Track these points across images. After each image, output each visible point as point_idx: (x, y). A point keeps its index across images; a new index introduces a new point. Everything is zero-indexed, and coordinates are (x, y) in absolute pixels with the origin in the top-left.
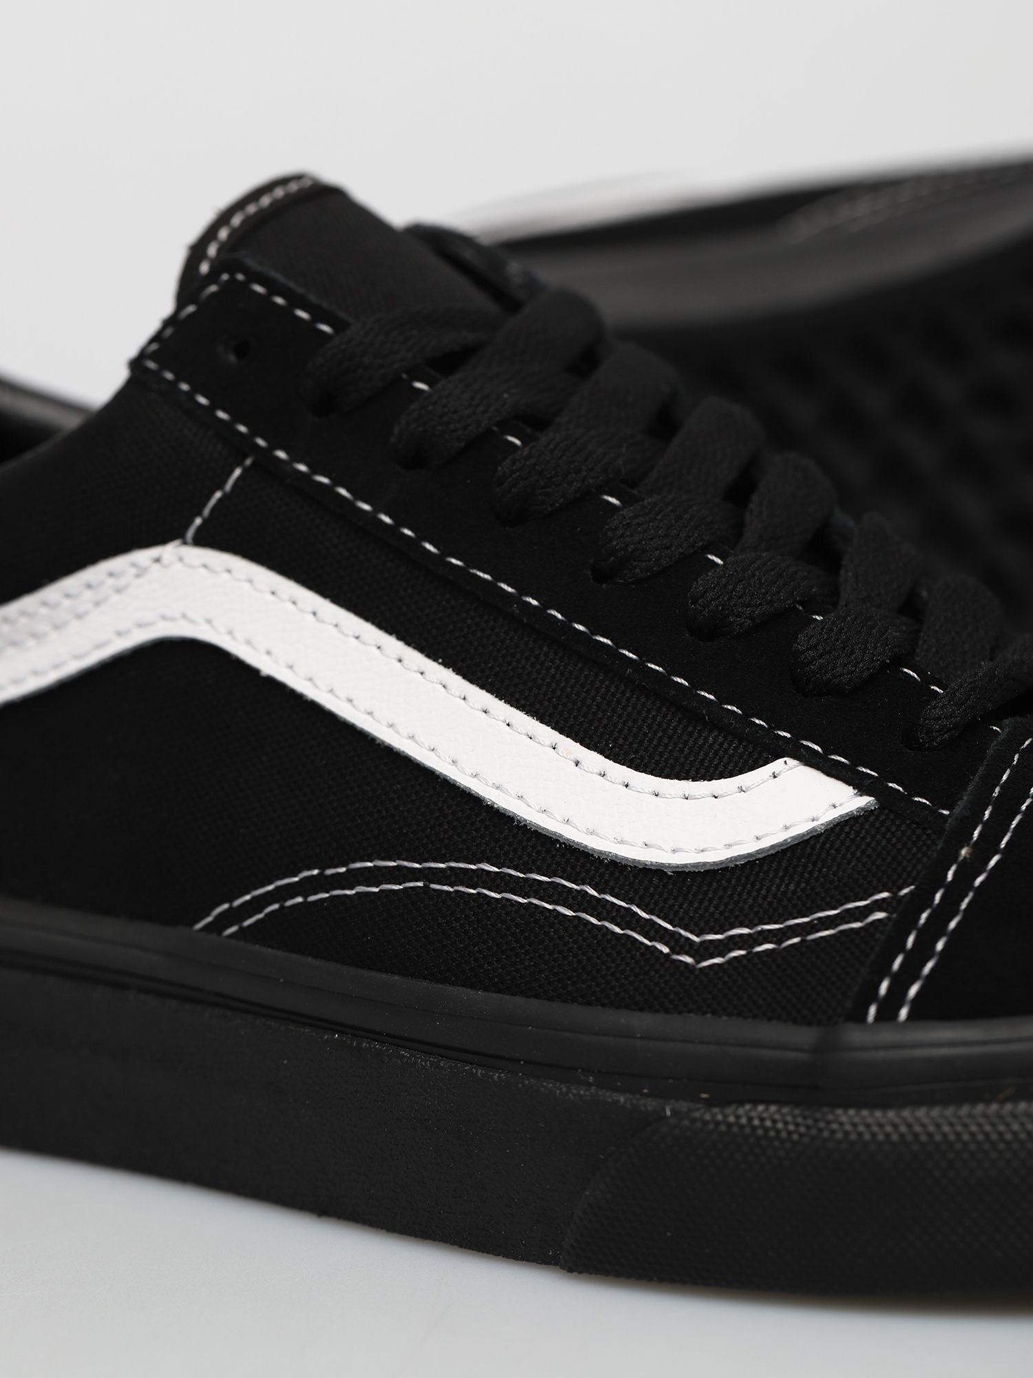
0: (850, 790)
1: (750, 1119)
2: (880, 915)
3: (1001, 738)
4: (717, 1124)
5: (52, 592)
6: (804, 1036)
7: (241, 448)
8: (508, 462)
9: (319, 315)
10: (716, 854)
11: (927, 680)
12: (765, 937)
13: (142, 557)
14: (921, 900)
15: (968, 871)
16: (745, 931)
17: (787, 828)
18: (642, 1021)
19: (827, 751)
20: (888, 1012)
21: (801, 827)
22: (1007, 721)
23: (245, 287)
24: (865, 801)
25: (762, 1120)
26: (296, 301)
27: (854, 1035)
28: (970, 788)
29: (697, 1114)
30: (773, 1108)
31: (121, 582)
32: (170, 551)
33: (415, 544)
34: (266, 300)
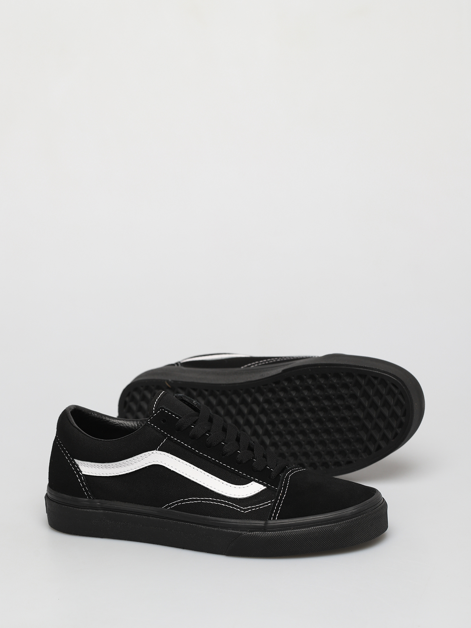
0: (263, 486)
1: (255, 534)
2: (270, 504)
3: (282, 477)
4: (251, 535)
5: (135, 457)
6: (263, 522)
7: (165, 436)
8: (208, 438)
9: (176, 416)
10: (245, 496)
11: (271, 468)
12: (254, 508)
13: (150, 452)
14: (276, 502)
15: (282, 497)
16: (250, 507)
17: (255, 492)
18: (238, 521)
19: (259, 480)
20: (274, 519)
21: (257, 492)
22: (282, 474)
23: (164, 411)
24: (265, 487)
25: (257, 534)
26: (172, 414)
27: (270, 522)
28: (279, 485)
29: (248, 534)
30: (259, 532)
31: (147, 456)
32: (154, 451)
33: (194, 451)
34: (168, 413)
